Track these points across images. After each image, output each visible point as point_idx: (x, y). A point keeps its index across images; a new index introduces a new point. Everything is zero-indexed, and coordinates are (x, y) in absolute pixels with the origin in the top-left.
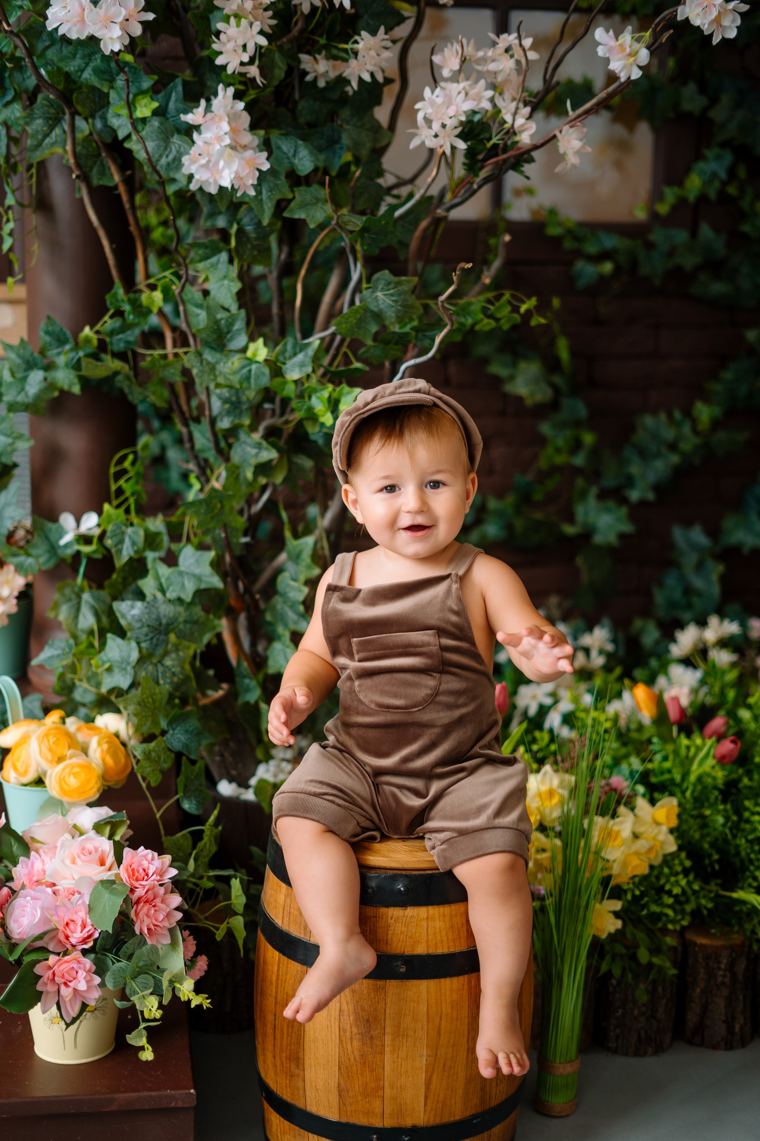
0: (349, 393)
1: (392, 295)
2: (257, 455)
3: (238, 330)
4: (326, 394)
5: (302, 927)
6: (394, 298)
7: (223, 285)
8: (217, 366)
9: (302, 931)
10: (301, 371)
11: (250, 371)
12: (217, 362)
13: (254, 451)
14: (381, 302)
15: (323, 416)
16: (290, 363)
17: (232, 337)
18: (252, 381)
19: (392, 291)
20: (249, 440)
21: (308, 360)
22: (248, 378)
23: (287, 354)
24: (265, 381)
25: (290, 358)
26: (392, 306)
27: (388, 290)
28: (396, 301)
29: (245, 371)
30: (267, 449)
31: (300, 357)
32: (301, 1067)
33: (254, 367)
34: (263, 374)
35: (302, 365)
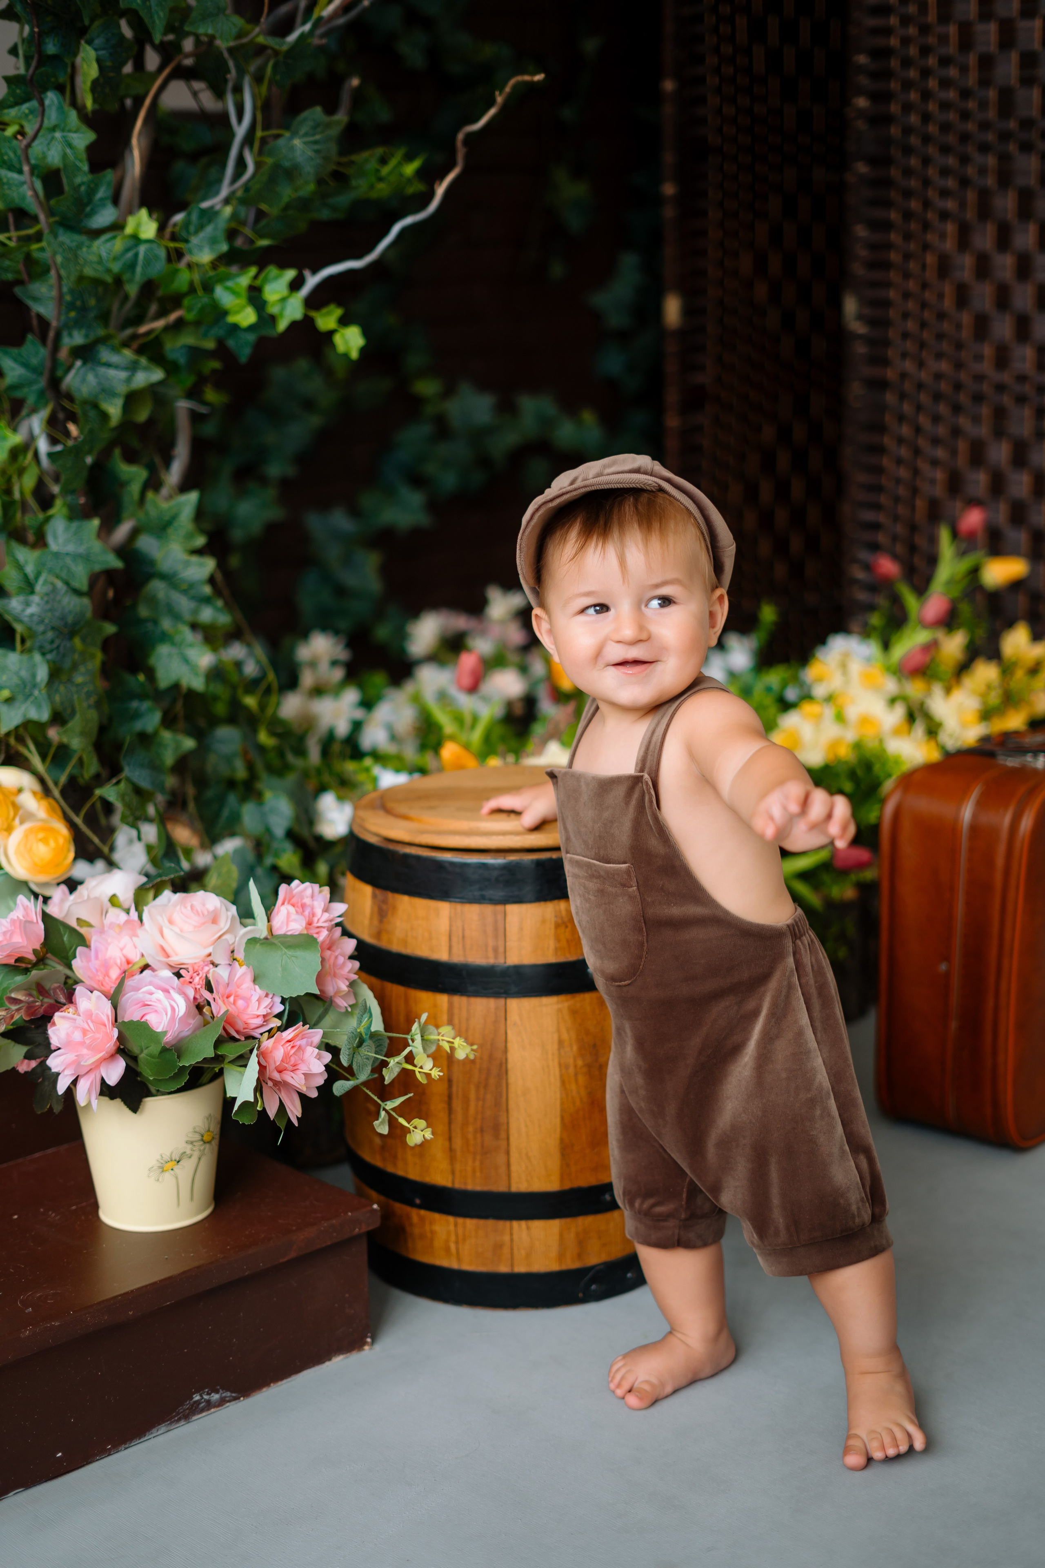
0: (277, 278)
1: (316, 142)
2: (129, 380)
3: (102, 199)
4: (244, 280)
5: (490, 949)
6: (316, 147)
7: (53, 138)
8: (79, 252)
9: (491, 954)
10: (212, 249)
11: (136, 255)
12: (79, 246)
13: (123, 375)
14: (298, 153)
15: (237, 312)
16: (195, 240)
17: (92, 210)
18: (139, 269)
19: (317, 137)
20: (115, 359)
21: (221, 235)
22: (132, 266)
23: (192, 228)
24: (159, 267)
25: (196, 232)
26: (312, 159)
27: (314, 135)
28: (317, 152)
29: (130, 255)
30: (146, 369)
31: (209, 229)
32: (503, 1135)
33: (142, 249)
34: (157, 257)
35: (213, 241)
